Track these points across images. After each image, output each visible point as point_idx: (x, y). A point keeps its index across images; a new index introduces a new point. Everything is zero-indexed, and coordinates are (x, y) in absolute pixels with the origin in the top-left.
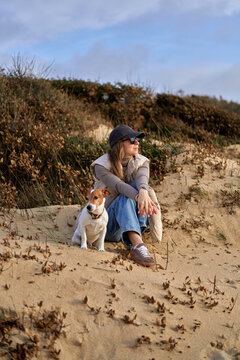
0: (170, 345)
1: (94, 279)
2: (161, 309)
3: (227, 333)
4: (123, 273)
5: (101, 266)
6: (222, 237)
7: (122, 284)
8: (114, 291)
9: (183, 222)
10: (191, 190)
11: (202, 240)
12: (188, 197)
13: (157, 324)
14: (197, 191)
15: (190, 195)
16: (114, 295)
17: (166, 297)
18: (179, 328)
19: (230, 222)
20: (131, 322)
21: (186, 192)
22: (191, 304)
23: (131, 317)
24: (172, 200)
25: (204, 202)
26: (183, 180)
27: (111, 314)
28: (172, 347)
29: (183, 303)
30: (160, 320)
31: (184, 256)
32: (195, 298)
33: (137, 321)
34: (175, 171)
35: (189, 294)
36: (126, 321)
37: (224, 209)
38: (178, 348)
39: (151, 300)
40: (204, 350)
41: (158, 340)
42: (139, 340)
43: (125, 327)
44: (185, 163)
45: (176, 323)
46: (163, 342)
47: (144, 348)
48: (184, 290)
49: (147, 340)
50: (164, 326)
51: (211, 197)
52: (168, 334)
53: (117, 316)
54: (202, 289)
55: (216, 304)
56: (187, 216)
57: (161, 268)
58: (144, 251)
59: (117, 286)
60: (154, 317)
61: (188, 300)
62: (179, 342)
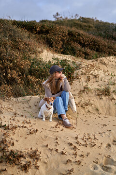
0: (79, 163)
1: (49, 136)
2: (75, 148)
3: (99, 157)
4: (60, 132)
5: (51, 129)
6: (97, 110)
7: (60, 138)
8: (57, 141)
9: (81, 103)
10: (85, 88)
11: (89, 111)
12: (83, 91)
13: (74, 154)
14: (87, 88)
15: (84, 90)
16: (57, 143)
17: (77, 143)
18: (82, 155)
19: (100, 103)
20: (64, 154)
21: (83, 89)
22: (86, 145)
23: (64, 152)
24: (77, 93)
25: (90, 94)
26: (81, 83)
27: (57, 150)
28: (80, 163)
29: (83, 145)
30: (75, 153)
31: (82, 120)
32: (88, 143)
33: (67, 154)
34: (78, 78)
35: (85, 141)
36: (63, 153)
37: (98, 97)
38: (82, 164)
39: (71, 144)
40: (91, 165)
41: (74, 161)
42: (67, 161)
43: (62, 156)
44: (82, 74)
45: (81, 154)
46: (76, 162)
47: (69, 164)
48: (83, 139)
49: (70, 161)
50: (76, 155)
51: (93, 91)
52: (78, 158)
53: (59, 151)
54: (90, 138)
55: (95, 145)
56: (83, 101)
57: (74, 128)
58: (67, 121)
59: (58, 139)
60: (73, 151)
61: (85, 144)
62: (82, 161)
